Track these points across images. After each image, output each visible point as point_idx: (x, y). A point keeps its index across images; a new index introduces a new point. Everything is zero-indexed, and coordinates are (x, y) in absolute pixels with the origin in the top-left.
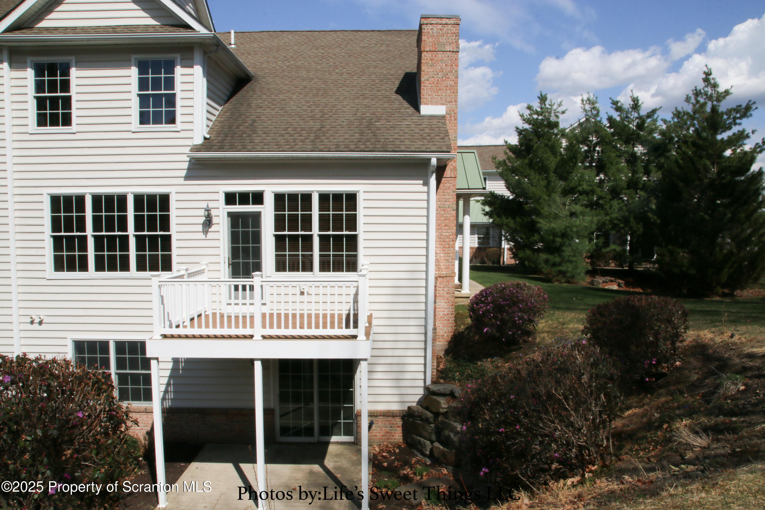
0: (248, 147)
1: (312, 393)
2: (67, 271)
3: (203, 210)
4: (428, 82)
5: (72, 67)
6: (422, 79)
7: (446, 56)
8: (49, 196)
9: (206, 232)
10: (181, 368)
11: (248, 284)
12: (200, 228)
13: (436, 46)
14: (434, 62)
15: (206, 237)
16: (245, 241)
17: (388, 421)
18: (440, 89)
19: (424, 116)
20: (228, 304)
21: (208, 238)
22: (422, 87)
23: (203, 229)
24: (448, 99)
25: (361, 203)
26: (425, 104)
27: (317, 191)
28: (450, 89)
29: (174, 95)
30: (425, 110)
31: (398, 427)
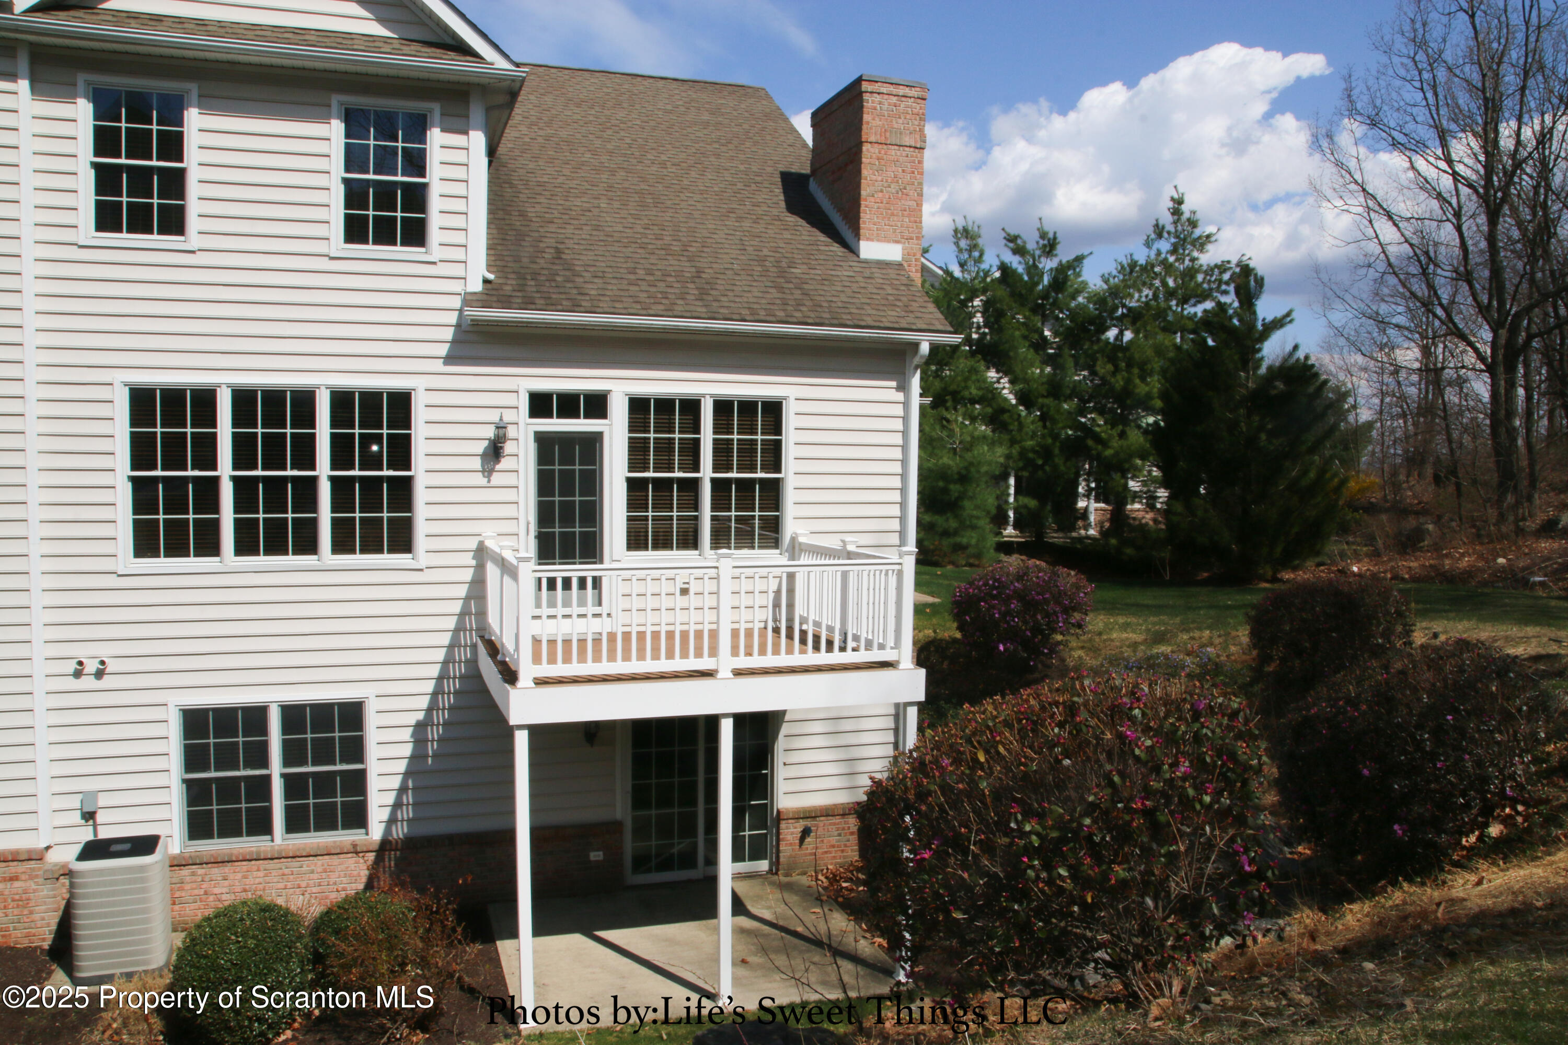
0: (584, 304)
1: (695, 783)
2: (167, 555)
3: (493, 427)
4: (872, 199)
5: (190, 106)
6: (863, 193)
7: (904, 154)
8: (127, 389)
9: (488, 472)
10: (430, 753)
11: (589, 575)
12: (477, 463)
13: (888, 134)
14: (883, 162)
15: (489, 481)
16: (567, 489)
17: (834, 824)
18: (893, 214)
19: (866, 262)
20: (535, 617)
21: (493, 483)
22: (862, 208)
23: (483, 466)
24: (906, 234)
25: (791, 420)
26: (868, 239)
27: (712, 396)
28: (909, 216)
29: (425, 186)
30: (870, 250)
31: (852, 833)
